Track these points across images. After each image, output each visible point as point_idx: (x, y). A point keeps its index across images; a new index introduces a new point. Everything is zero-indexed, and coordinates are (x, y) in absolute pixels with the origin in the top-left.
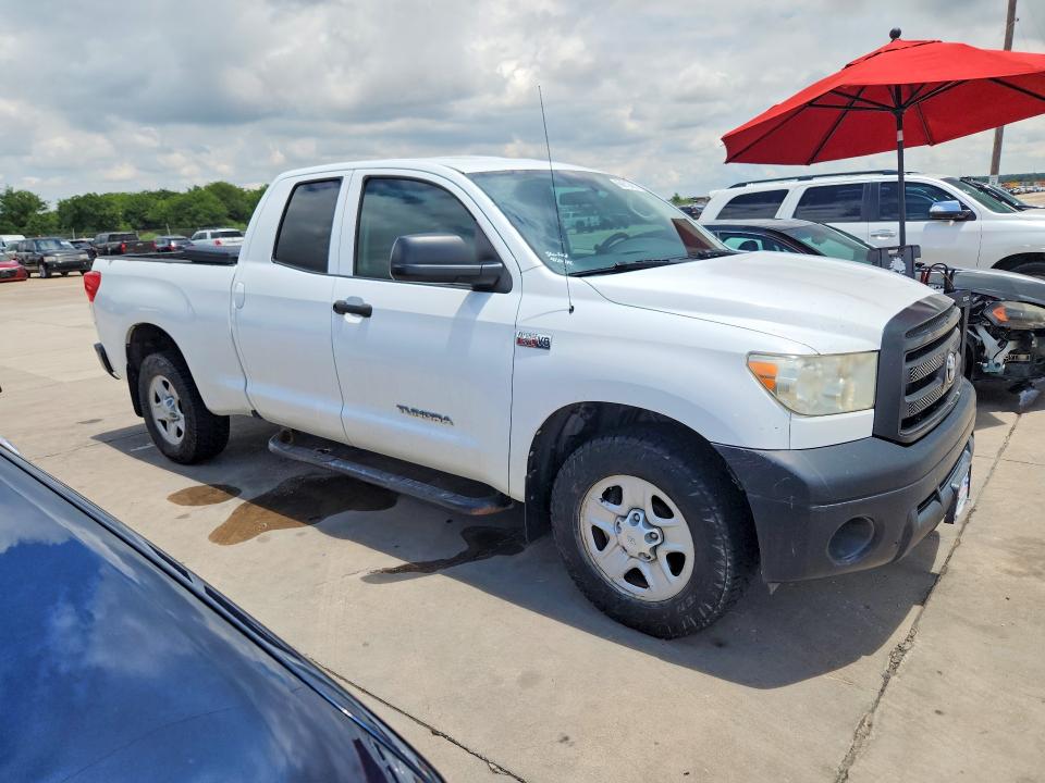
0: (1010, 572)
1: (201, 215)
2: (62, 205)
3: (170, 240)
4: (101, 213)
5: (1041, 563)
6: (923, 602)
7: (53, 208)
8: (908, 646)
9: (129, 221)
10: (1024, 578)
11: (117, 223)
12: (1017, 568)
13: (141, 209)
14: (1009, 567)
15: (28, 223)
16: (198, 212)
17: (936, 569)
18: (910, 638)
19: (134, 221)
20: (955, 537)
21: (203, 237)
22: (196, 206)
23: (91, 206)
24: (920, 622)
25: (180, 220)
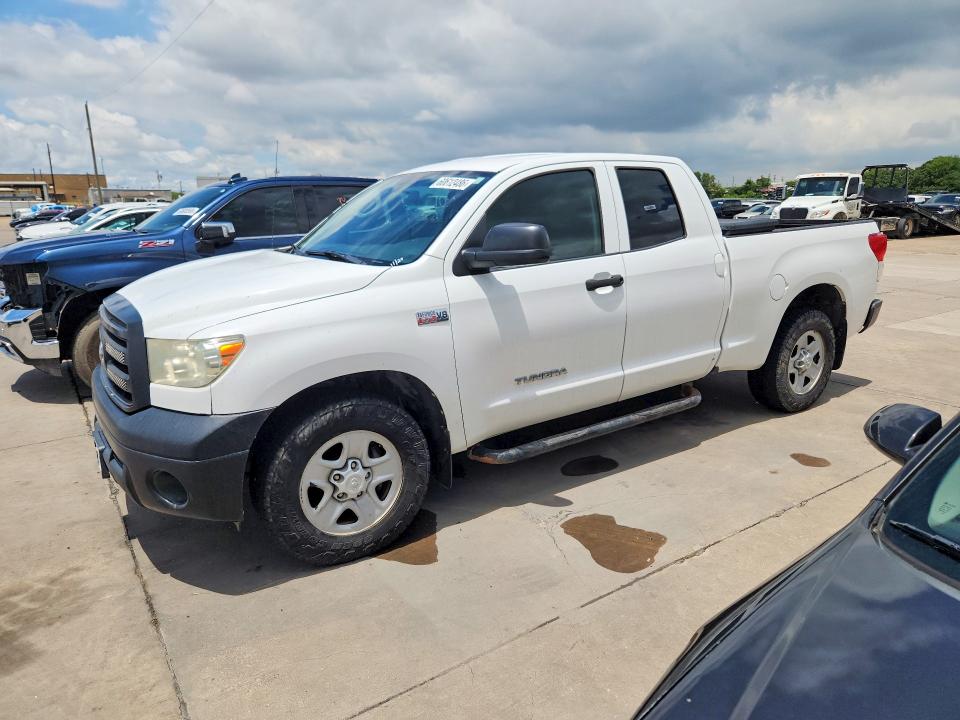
0: (77, 569)
5: (54, 595)
6: (125, 519)
8: (113, 496)
10: (62, 571)
12: (74, 576)
14: (81, 574)
17: (136, 543)
18: (115, 500)
20: (145, 578)
24: (116, 508)
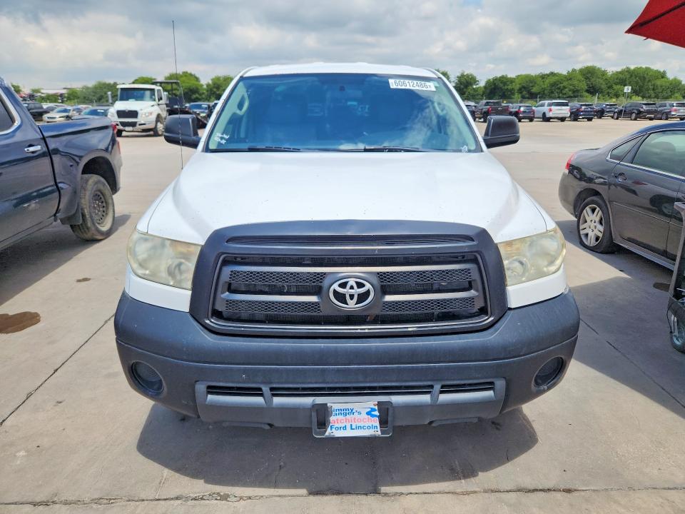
1: (567, 90)
2: (488, 82)
3: (520, 107)
4: (506, 87)
7: (482, 84)
9: (521, 93)
11: (513, 94)
13: (531, 85)
15: (467, 93)
16: (565, 87)
19: (524, 93)
21: (543, 105)
22: (565, 84)
23: (501, 83)
25: (552, 92)
